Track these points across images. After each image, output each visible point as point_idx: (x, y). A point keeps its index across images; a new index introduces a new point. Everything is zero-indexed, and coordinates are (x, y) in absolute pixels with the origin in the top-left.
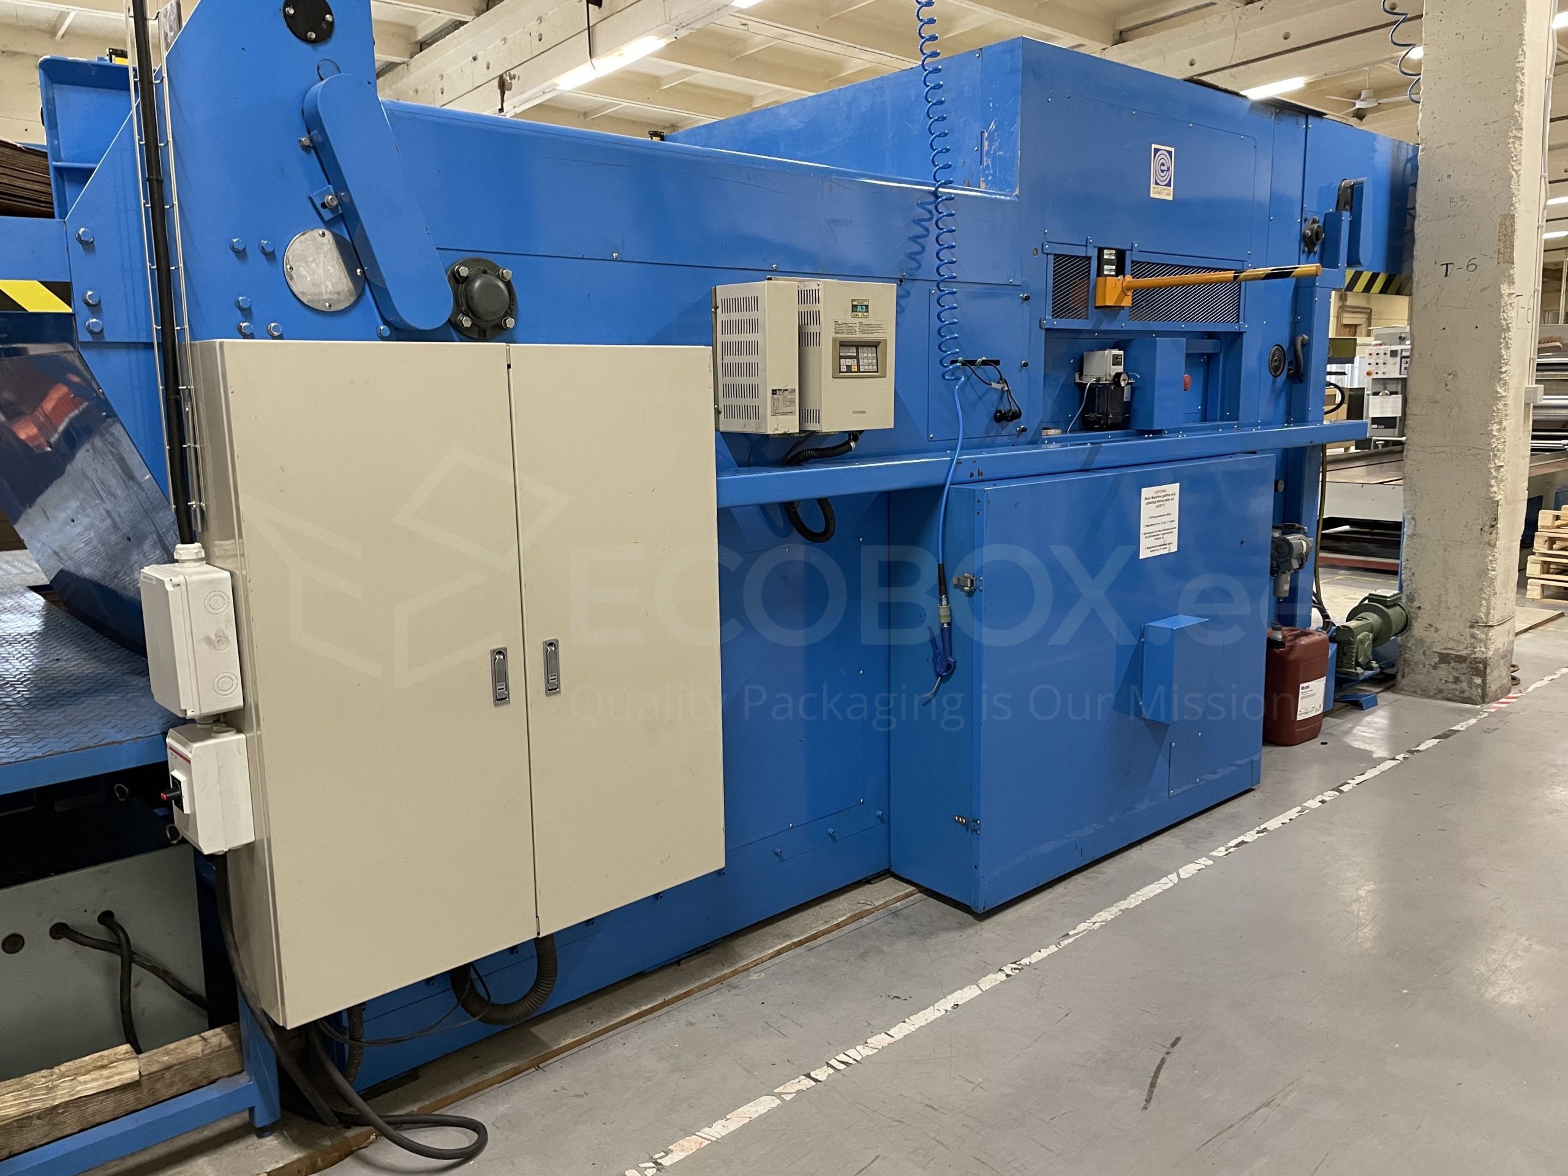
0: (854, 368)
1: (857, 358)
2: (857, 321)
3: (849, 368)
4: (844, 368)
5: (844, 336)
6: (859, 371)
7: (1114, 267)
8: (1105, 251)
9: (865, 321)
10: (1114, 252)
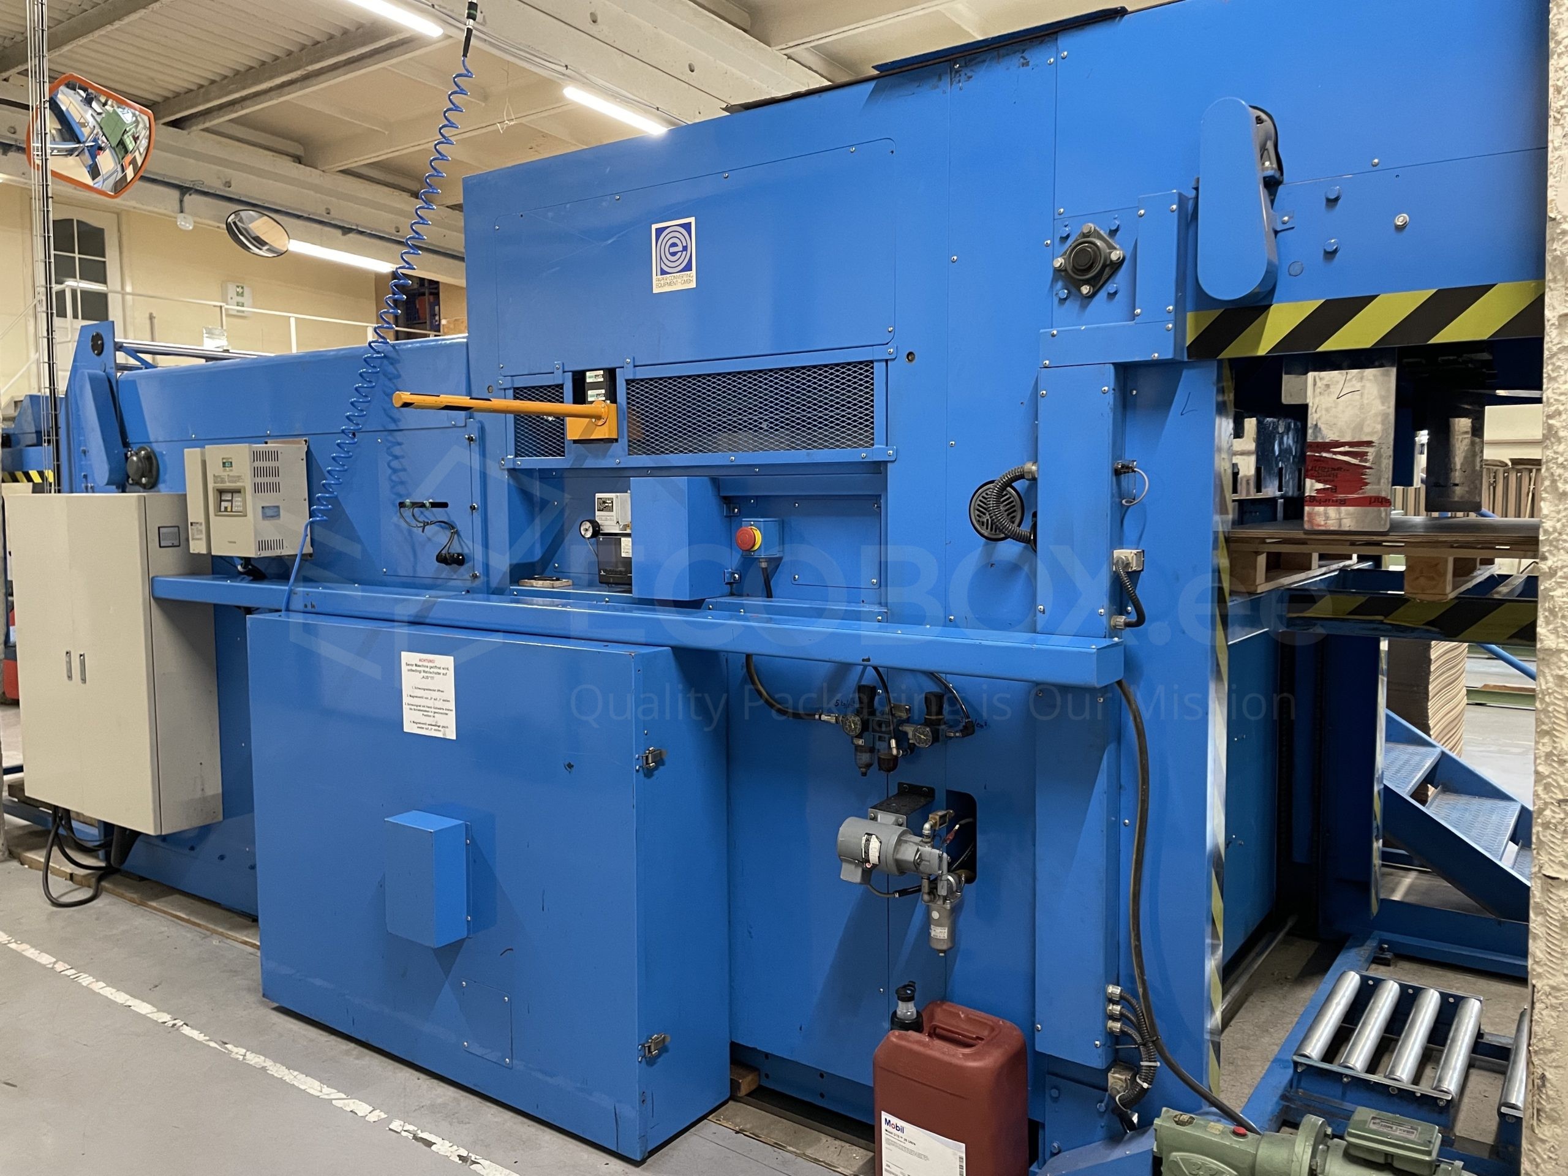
0: (229, 509)
1: (231, 501)
2: (226, 474)
3: (226, 508)
4: (223, 509)
5: (220, 486)
6: (232, 511)
7: (603, 391)
8: (588, 374)
9: (231, 474)
10: (602, 372)
